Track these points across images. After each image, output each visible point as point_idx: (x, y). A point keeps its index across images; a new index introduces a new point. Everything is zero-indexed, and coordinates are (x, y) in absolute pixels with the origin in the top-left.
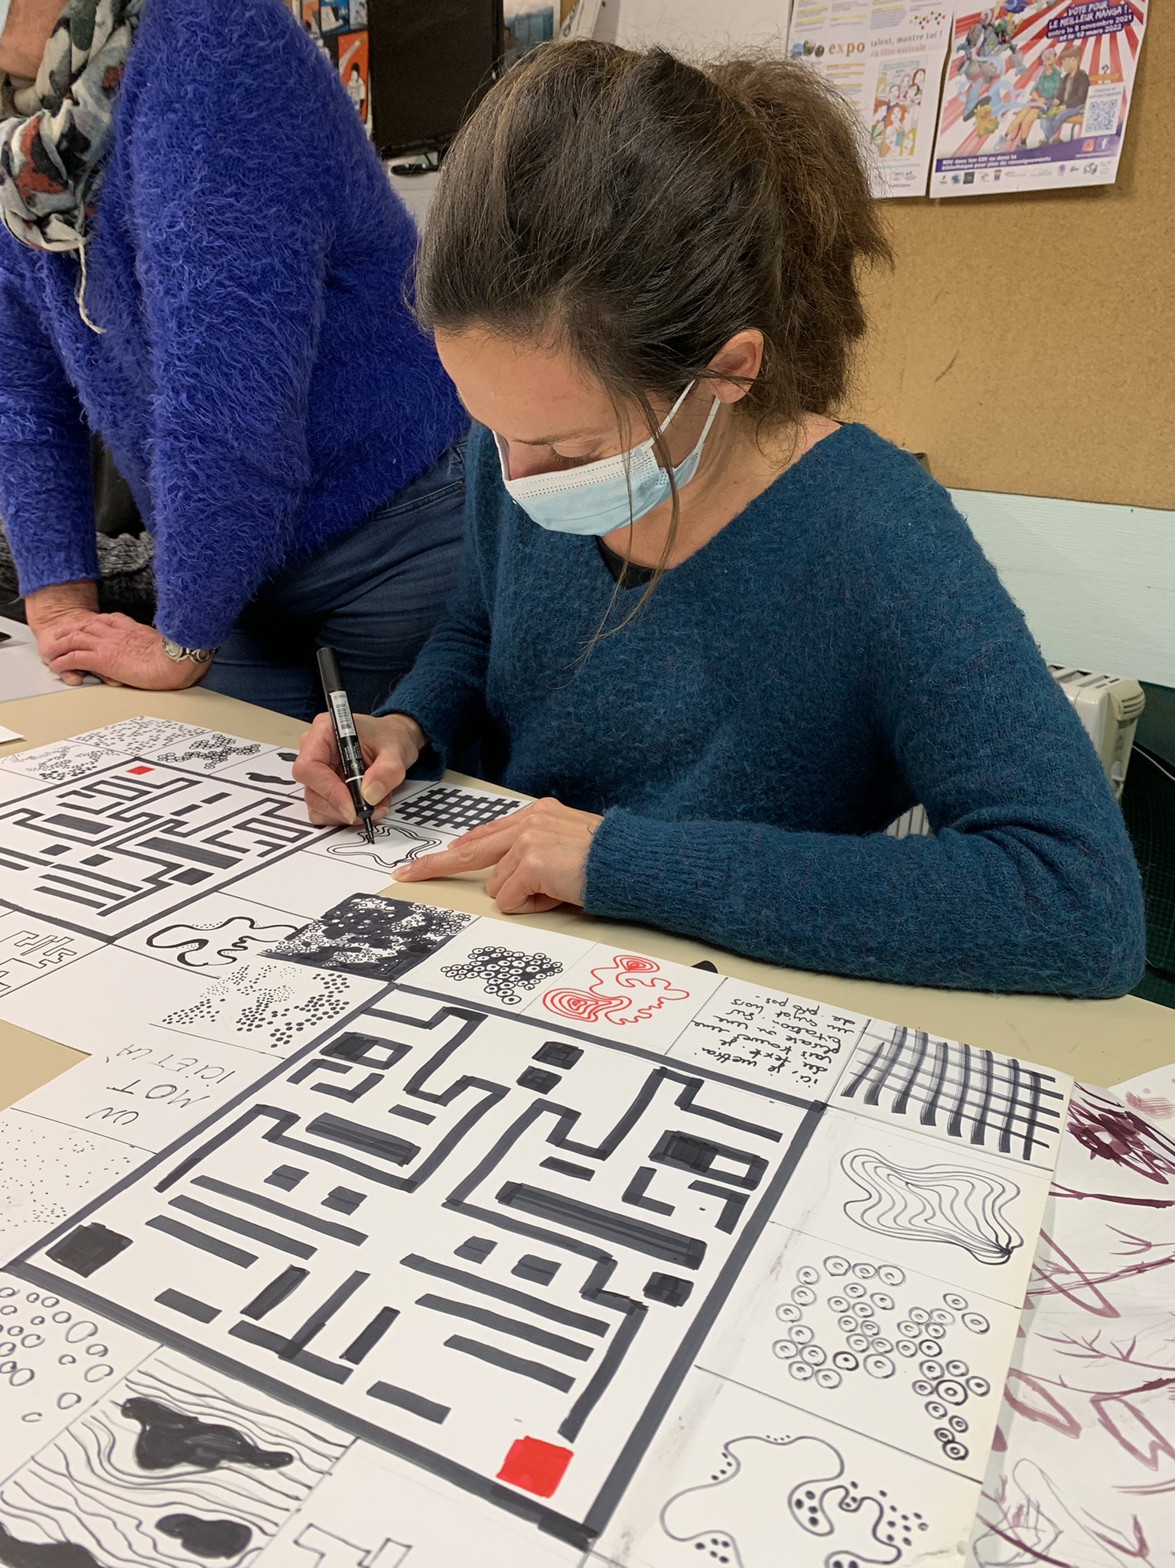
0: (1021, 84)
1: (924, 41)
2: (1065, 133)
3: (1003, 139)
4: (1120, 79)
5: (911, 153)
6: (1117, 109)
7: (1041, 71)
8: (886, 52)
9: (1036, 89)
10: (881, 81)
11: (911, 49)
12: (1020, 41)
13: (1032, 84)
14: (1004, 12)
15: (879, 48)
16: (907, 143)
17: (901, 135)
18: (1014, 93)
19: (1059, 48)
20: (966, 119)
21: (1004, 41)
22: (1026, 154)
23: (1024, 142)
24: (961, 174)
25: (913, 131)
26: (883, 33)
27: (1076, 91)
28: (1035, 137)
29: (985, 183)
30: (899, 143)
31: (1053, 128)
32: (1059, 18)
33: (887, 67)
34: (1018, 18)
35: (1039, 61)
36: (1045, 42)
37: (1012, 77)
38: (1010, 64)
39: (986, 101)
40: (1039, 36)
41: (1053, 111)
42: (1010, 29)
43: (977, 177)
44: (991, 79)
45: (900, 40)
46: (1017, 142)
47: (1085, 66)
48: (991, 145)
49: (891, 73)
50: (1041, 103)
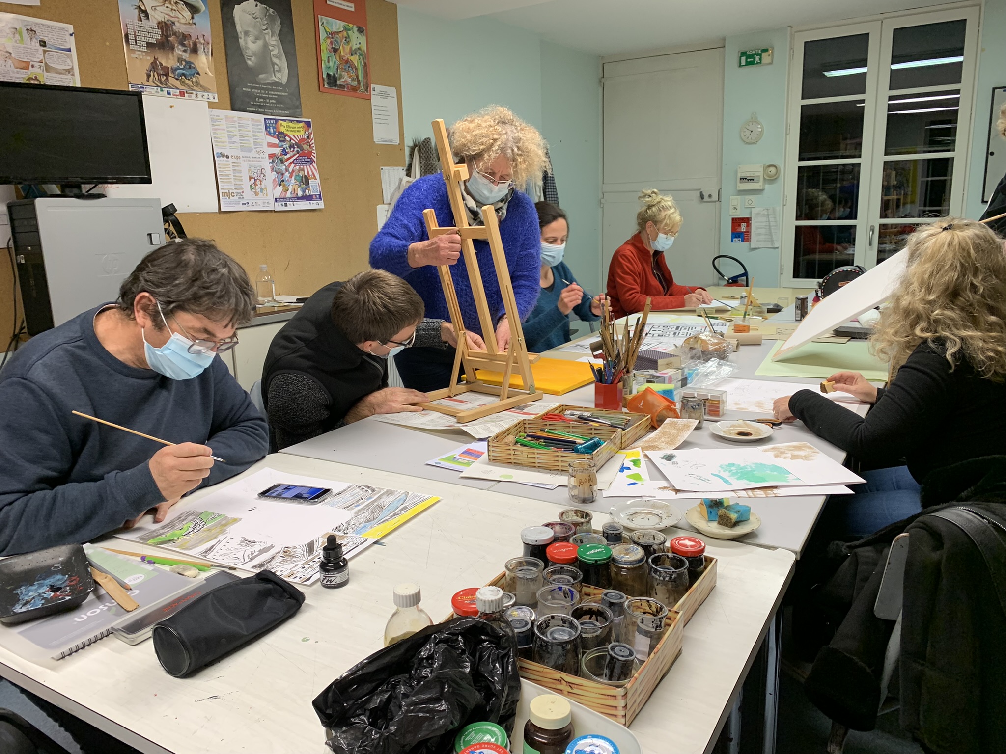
0: (291, 177)
1: (261, 159)
2: (307, 193)
3: (291, 193)
4: (316, 179)
5: (267, 195)
6: (318, 187)
7: (294, 174)
8: (248, 161)
9: (295, 179)
10: (249, 170)
11: (257, 161)
12: (287, 164)
13: (293, 177)
14: (282, 155)
15: (245, 159)
16: (264, 192)
17: (262, 189)
18: (290, 179)
19: (297, 167)
20: (279, 186)
21: (282, 163)
22: (299, 198)
23: (297, 194)
24: (283, 203)
25: (266, 188)
26: (246, 154)
27: (305, 181)
28: (300, 194)
29: (290, 207)
30: (262, 192)
31: (304, 192)
32: (296, 159)
33: (250, 166)
34: (286, 157)
35: (293, 171)
36: (293, 165)
37: (287, 174)
38: (287, 170)
39: (283, 181)
40: (291, 163)
41: (302, 186)
42: (284, 160)
43: (288, 205)
44: (283, 174)
45: (252, 157)
46: (295, 194)
47: (306, 174)
48: (288, 195)
49: (252, 169)
50: (298, 183)
